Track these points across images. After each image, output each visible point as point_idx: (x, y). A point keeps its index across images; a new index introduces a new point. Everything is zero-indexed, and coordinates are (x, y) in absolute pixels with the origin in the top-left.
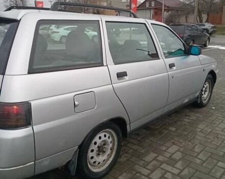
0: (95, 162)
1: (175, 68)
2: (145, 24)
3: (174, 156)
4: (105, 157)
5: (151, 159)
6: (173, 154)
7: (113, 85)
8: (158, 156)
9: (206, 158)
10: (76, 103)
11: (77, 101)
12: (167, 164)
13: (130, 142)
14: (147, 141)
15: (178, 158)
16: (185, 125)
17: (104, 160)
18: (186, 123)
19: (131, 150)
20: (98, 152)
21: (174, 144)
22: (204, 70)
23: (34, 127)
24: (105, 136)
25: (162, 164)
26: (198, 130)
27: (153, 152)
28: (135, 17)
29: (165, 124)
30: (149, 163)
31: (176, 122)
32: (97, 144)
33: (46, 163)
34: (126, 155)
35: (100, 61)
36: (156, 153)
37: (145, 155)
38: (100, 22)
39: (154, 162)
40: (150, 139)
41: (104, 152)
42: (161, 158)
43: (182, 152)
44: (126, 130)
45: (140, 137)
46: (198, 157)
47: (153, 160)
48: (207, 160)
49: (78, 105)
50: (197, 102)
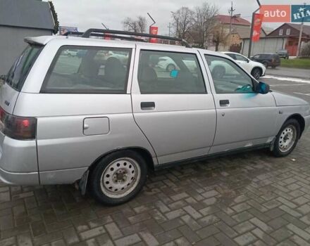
0: (111, 188)
1: (229, 105)
2: (195, 54)
3: (205, 201)
4: (124, 185)
5: (178, 199)
6: (206, 198)
7: (135, 114)
8: (188, 197)
9: (241, 210)
10: (85, 126)
11: (87, 124)
12: (193, 207)
13: (167, 178)
14: (188, 180)
15: (208, 204)
16: (243, 172)
17: (123, 188)
18: (245, 171)
19: (165, 186)
20: (116, 179)
21: (215, 189)
22: (280, 113)
23: (38, 141)
24: (125, 164)
25: (187, 205)
26: (255, 180)
27: (186, 192)
28: (187, 46)
29: (220, 168)
30: (175, 202)
31: (234, 168)
32: (114, 170)
33: (52, 176)
34: (156, 189)
35: (123, 89)
36: (188, 194)
37: (175, 193)
38: (134, 50)
39: (180, 203)
40: (192, 179)
41: (124, 180)
42: (190, 200)
43: (218, 199)
44: (152, 162)
45: (182, 176)
46: (233, 208)
47: (180, 200)
48: (241, 212)
49: (87, 128)
50: (269, 149)
